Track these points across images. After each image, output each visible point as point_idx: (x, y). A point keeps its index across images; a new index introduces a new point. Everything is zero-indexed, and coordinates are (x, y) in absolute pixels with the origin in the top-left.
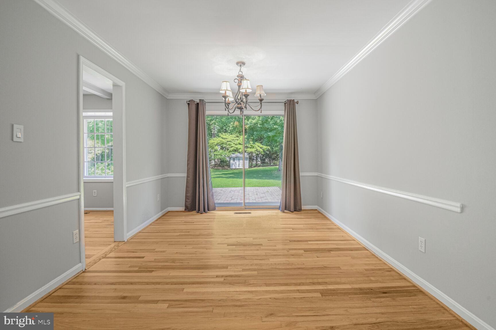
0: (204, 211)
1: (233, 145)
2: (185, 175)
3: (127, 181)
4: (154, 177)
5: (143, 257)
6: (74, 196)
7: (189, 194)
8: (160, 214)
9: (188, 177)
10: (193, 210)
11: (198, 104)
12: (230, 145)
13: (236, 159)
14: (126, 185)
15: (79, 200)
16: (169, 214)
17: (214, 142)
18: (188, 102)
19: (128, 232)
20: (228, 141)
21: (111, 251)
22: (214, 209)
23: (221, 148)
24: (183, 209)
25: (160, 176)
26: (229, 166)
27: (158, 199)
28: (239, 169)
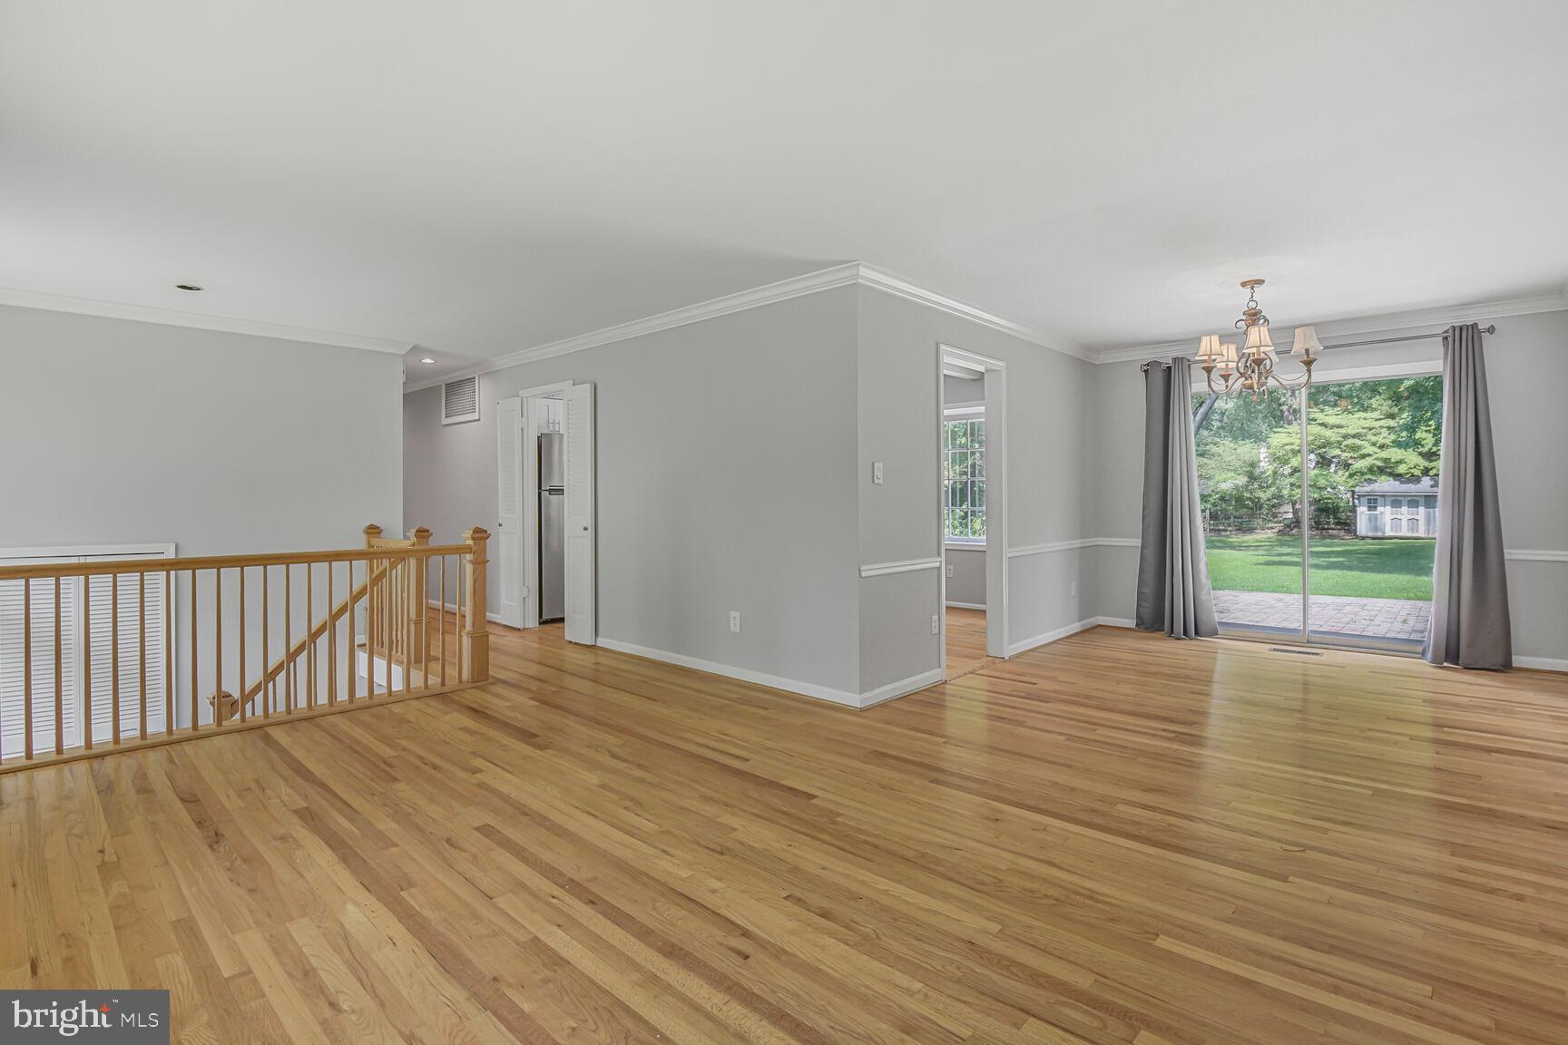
0: (1185, 633)
1: (1370, 449)
2: (1138, 542)
3: (1009, 546)
4: (1064, 543)
5: (1035, 684)
6: (933, 563)
7: (1148, 590)
8: (1076, 627)
9: (1143, 547)
10: (1157, 630)
11: (1169, 368)
12: (1354, 448)
13: (1380, 500)
14: (1008, 553)
15: (939, 569)
16: (1099, 630)
17: (1288, 440)
18: (1145, 368)
19: (1010, 643)
20: (1346, 437)
21: (982, 668)
22: (1214, 633)
23: (1318, 463)
24: (1131, 623)
25: (1078, 543)
26: (1347, 525)
27: (1073, 593)
28: (1396, 538)
